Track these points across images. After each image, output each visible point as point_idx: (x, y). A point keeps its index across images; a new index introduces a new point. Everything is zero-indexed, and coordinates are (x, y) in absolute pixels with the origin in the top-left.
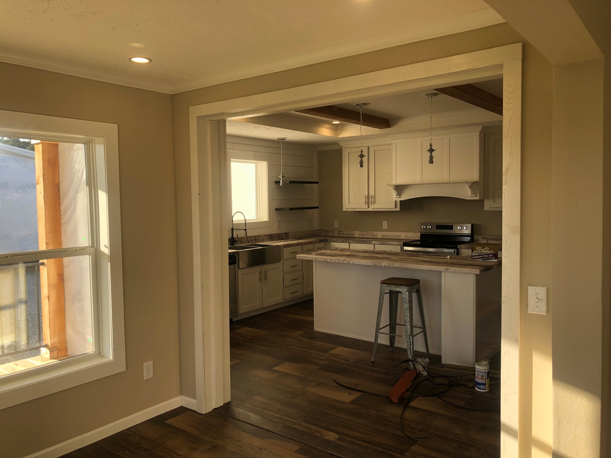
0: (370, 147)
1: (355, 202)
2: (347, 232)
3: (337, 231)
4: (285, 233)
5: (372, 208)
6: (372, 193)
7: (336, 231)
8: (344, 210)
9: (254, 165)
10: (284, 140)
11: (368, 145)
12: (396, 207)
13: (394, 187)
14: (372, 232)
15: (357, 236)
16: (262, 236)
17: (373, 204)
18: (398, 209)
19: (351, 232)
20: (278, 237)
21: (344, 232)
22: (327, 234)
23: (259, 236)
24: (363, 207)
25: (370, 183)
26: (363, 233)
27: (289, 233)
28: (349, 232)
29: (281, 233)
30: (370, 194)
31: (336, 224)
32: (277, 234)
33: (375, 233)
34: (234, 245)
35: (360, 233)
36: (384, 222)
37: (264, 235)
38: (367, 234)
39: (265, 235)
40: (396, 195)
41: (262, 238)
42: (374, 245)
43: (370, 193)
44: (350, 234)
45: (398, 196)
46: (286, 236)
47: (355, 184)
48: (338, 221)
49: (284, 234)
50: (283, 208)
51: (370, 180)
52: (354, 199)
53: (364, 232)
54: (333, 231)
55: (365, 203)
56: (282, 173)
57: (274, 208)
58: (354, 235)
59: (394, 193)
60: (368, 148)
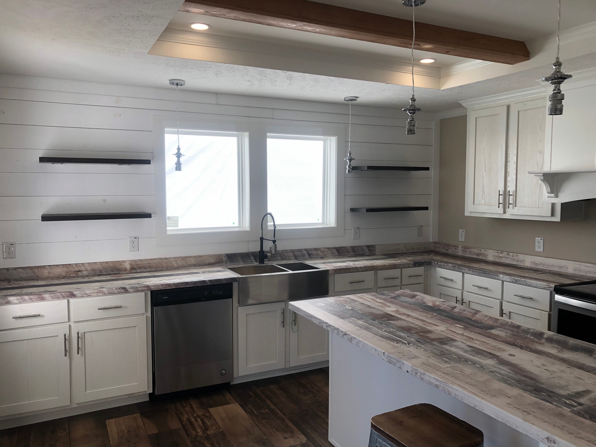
0: (511, 105)
1: (483, 202)
2: (476, 251)
3: (462, 247)
4: (368, 247)
5: (512, 213)
6: (511, 188)
7: (460, 246)
8: (467, 214)
9: (321, 143)
10: (354, 100)
11: (507, 102)
12: (553, 214)
13: (542, 178)
14: (516, 254)
15: (491, 258)
16: (322, 250)
17: (513, 208)
18: (557, 218)
19: (483, 251)
20: (354, 251)
21: (472, 250)
22: (447, 250)
23: (316, 249)
24: (496, 212)
25: (508, 170)
26: (501, 255)
27: (375, 245)
28: (479, 251)
29: (359, 246)
30: (508, 189)
31: (462, 237)
32: (352, 248)
33: (521, 257)
34: (263, 263)
35: (496, 254)
36: (538, 239)
37: (326, 248)
38: (508, 256)
39: (329, 249)
40: (548, 193)
41: (323, 252)
42: (503, 282)
43: (509, 187)
44: (481, 254)
45: (553, 195)
46: (369, 250)
47: (485, 171)
48: (464, 231)
49: (366, 249)
50: (359, 209)
51: (508, 164)
52: (482, 197)
53: (502, 253)
54: (456, 246)
55: (498, 204)
56: (350, 154)
57: (348, 207)
58: (486, 256)
59: (545, 189)
60: (508, 107)
